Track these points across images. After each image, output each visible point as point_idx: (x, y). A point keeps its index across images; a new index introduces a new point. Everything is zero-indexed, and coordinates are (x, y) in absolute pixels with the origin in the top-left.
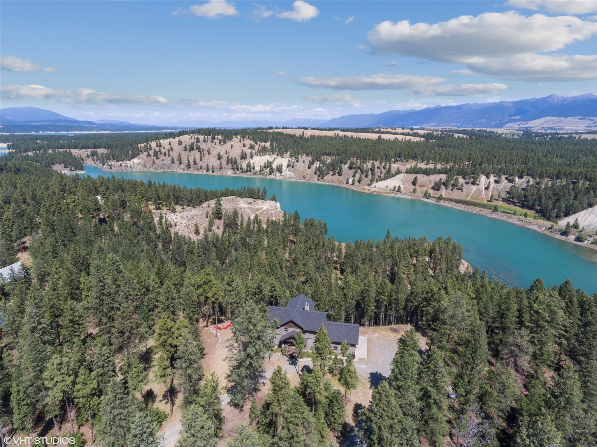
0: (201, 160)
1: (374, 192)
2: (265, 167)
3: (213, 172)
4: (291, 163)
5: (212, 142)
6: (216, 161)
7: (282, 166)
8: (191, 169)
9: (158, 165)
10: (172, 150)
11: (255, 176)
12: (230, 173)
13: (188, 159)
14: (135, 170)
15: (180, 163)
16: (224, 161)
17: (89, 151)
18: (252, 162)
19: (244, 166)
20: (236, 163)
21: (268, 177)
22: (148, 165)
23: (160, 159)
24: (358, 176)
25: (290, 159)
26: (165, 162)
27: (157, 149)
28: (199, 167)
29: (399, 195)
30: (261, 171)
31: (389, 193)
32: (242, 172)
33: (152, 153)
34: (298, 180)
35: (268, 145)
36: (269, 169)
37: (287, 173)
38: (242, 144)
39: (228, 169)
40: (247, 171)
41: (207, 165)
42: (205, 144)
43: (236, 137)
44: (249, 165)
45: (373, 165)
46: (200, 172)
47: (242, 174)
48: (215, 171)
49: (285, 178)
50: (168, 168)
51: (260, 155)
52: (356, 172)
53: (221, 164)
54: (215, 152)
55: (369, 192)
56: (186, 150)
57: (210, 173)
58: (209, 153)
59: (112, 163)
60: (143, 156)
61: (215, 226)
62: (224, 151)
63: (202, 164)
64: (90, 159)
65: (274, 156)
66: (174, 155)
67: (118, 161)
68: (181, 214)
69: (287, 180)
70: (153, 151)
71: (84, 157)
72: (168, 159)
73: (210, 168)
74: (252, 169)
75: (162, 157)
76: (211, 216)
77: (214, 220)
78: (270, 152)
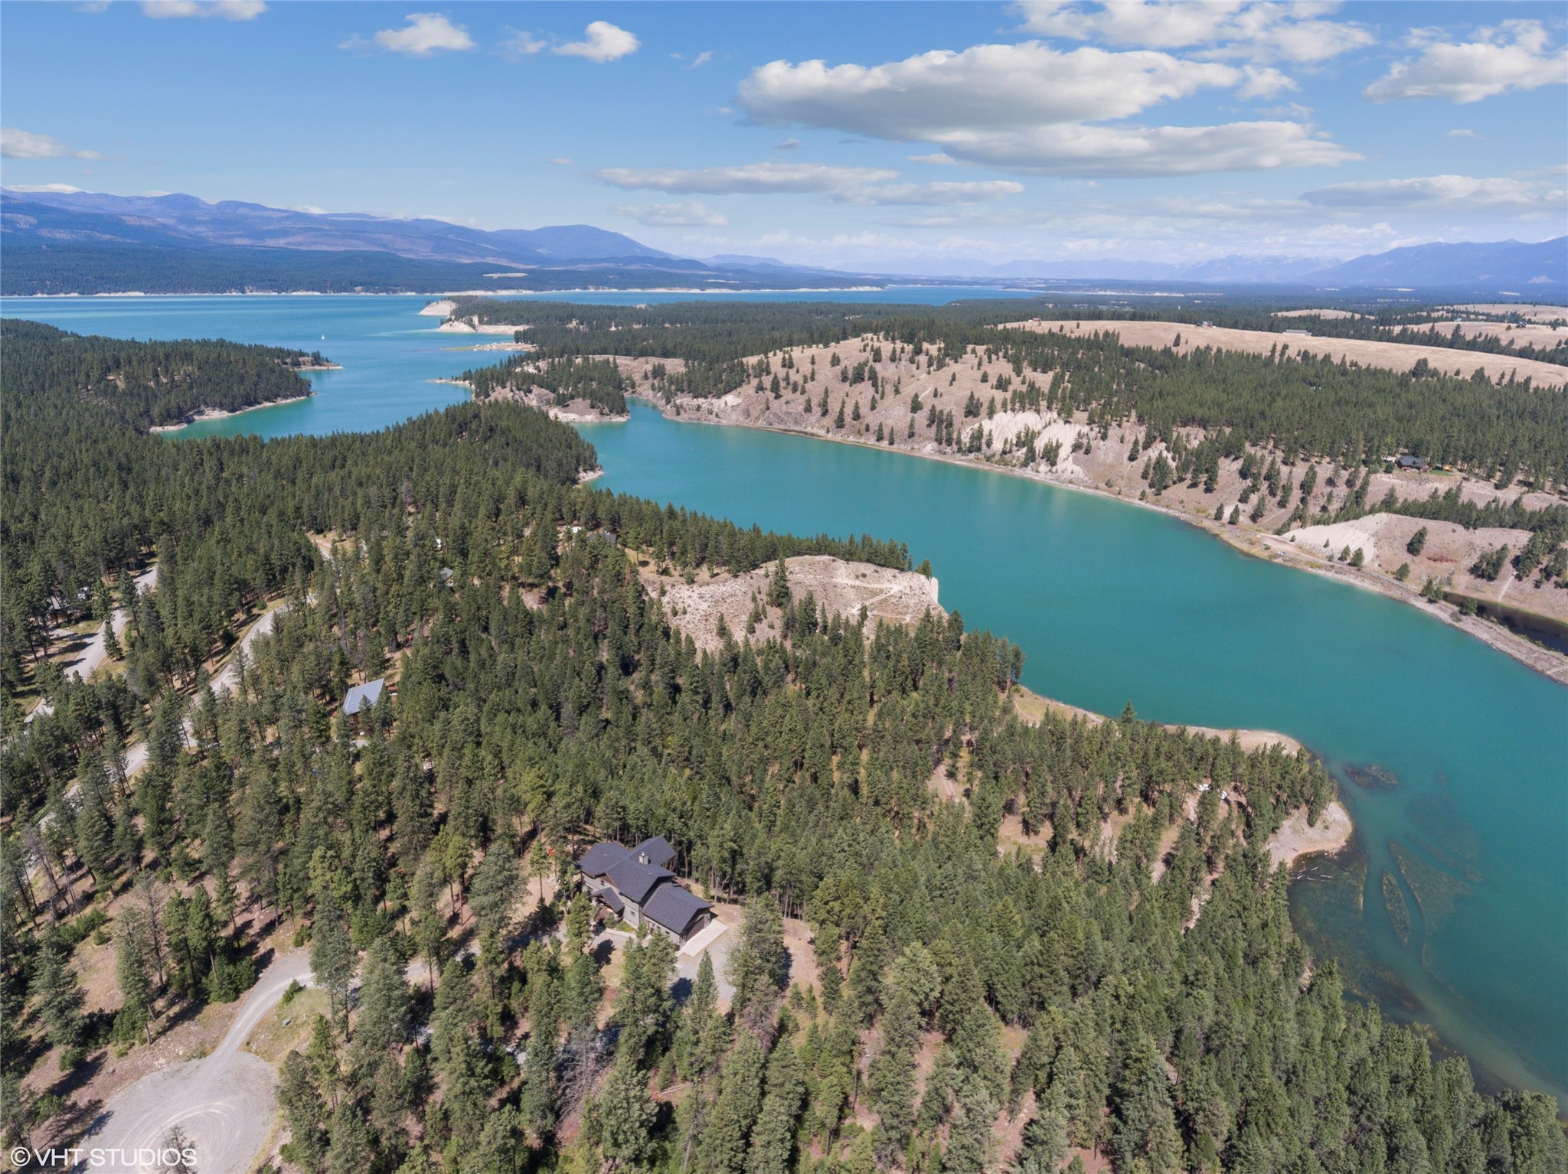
0: (873, 408)
1: (1276, 556)
2: (1017, 445)
3: (891, 443)
4: (1085, 441)
5: (912, 361)
6: (905, 415)
7: (1058, 446)
8: (844, 431)
9: (774, 414)
10: (813, 379)
11: (987, 467)
12: (928, 449)
13: (844, 403)
14: (724, 422)
15: (825, 413)
16: (922, 417)
17: (649, 364)
18: (987, 425)
19: (966, 438)
20: (950, 425)
21: (1018, 472)
22: (754, 413)
23: (783, 400)
24: (1254, 498)
25: (1086, 429)
26: (792, 408)
27: (782, 373)
28: (864, 427)
30: (1004, 452)
32: (960, 450)
33: (767, 381)
34: (1091, 491)
35: (1044, 380)
36: (1024, 450)
37: (1067, 463)
38: (979, 375)
39: (927, 438)
40: (970, 451)
41: (881, 425)
42: (893, 365)
43: (974, 351)
44: (978, 435)
45: (1311, 476)
46: (862, 440)
47: (958, 455)
48: (897, 440)
49: (1057, 479)
50: (796, 422)
51: (1013, 410)
52: (1254, 489)
53: (912, 426)
54: (908, 391)
55: (1265, 555)
57: (885, 444)
59: (684, 400)
60: (749, 389)
61: (765, 621)
62: (930, 390)
63: (871, 418)
64: (647, 384)
65: (1049, 415)
66: (815, 390)
67: (696, 397)
68: (703, 590)
69: (1064, 486)
70: (771, 377)
71: (637, 377)
72: (800, 401)
73: (886, 432)
74: (984, 447)
75: (787, 394)
76: (763, 597)
77: (768, 608)
78: (1044, 404)
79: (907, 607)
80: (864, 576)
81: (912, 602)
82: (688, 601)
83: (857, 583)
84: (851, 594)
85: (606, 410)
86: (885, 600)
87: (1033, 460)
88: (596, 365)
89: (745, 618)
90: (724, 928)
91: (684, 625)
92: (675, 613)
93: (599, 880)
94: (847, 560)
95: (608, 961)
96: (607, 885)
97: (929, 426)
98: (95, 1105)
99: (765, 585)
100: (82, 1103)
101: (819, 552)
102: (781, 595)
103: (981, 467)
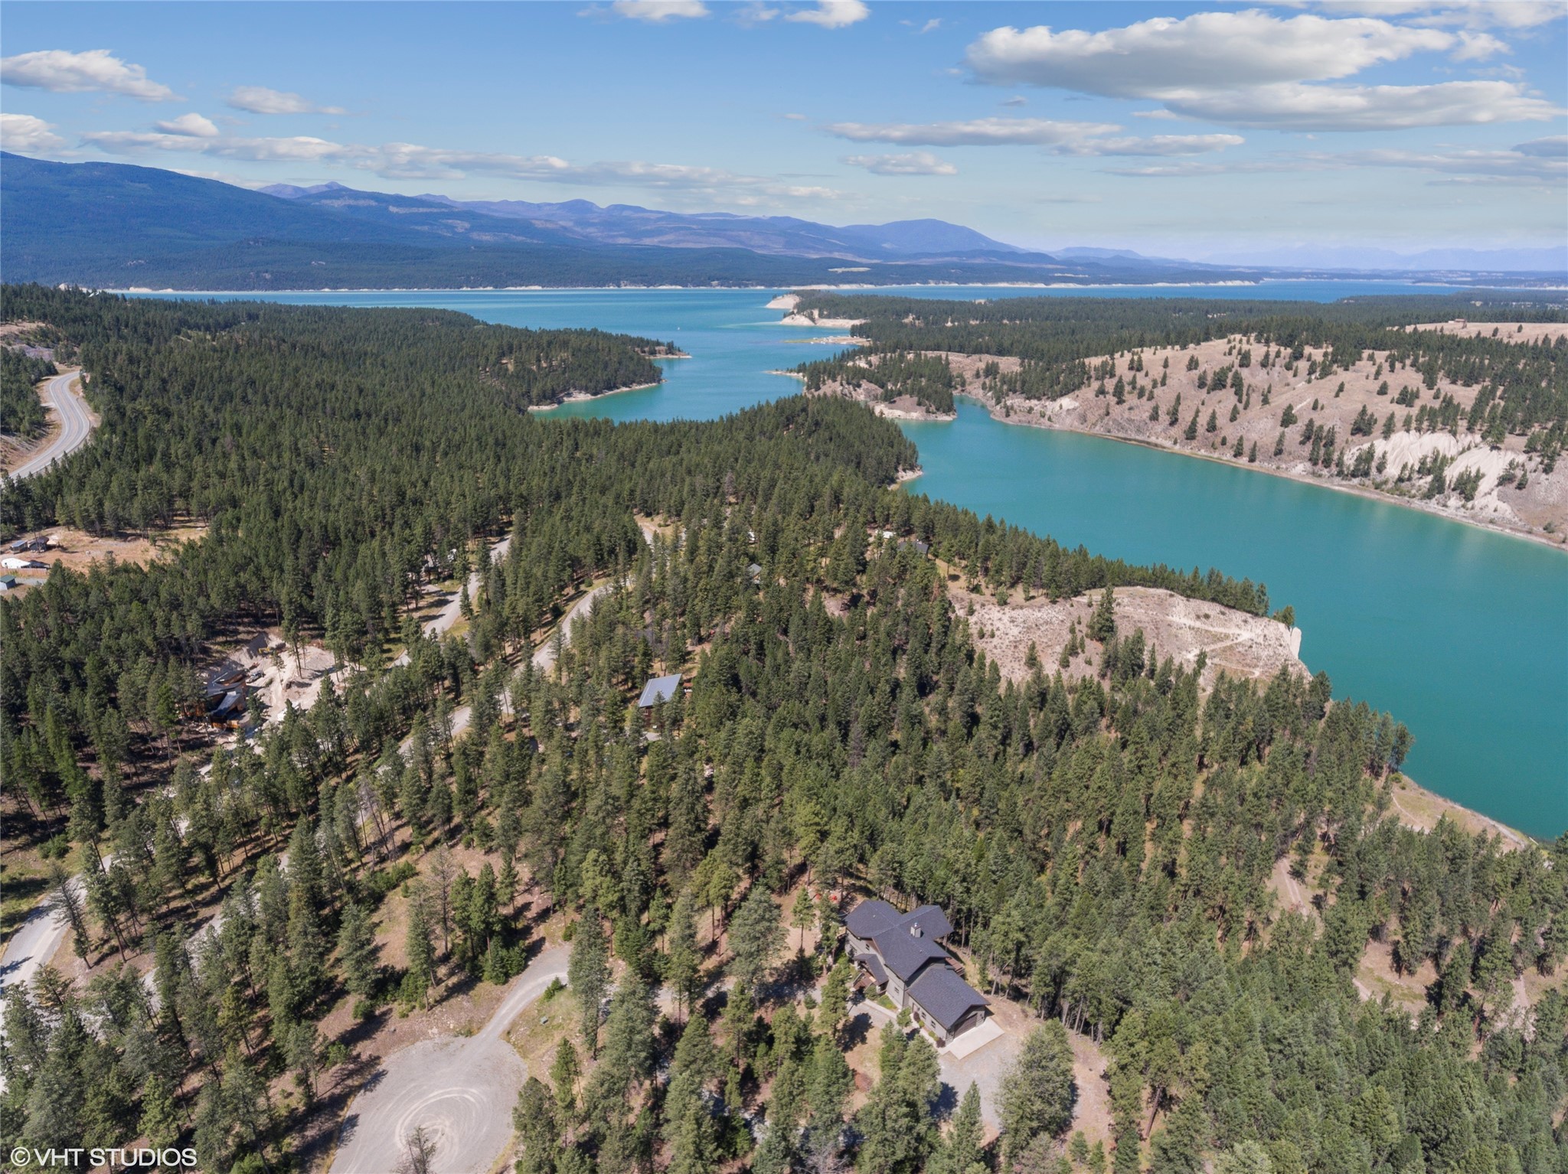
0: (1233, 419)
2: (1419, 472)
3: (1252, 460)
4: (1519, 473)
5: (1288, 367)
6: (1273, 428)
7: (1479, 476)
9: (1115, 420)
10: (1163, 384)
11: (1372, 495)
12: (1299, 470)
13: (1198, 412)
14: (1057, 426)
15: (1173, 423)
16: (1294, 433)
17: (985, 362)
18: (1380, 446)
19: (1350, 460)
20: (1331, 443)
21: (1417, 504)
22: (1092, 418)
23: (1126, 405)
25: (1522, 458)
26: (1135, 415)
27: (1128, 376)
28: (1219, 440)
30: (1400, 480)
32: (1340, 473)
33: (1110, 384)
34: (1520, 536)
35: (1466, 396)
36: (1430, 478)
37: (1489, 500)
38: (1376, 386)
39: (1299, 457)
40: (1354, 475)
41: (1241, 438)
42: (1265, 371)
43: (1371, 358)
44: (1366, 457)
46: (1216, 455)
47: (1338, 480)
48: (1259, 457)
49: (1473, 517)
50: (1139, 431)
51: (1418, 430)
53: (1280, 442)
54: (1279, 402)
57: (1243, 461)
58: (1265, 401)
59: (1016, 401)
60: (1088, 392)
61: (1081, 656)
62: (1309, 401)
63: (1230, 431)
64: (978, 383)
65: (1469, 438)
66: (1164, 397)
67: (1029, 398)
68: (1015, 613)
69: (1481, 526)
70: (1115, 381)
71: (968, 375)
72: (1145, 408)
73: (1247, 447)
74: (1374, 471)
75: (1131, 399)
76: (1083, 629)
77: (1087, 641)
78: (1463, 424)
79: (1258, 658)
80: (1207, 616)
81: (1264, 654)
82: (998, 624)
83: (1198, 624)
84: (1189, 636)
85: (933, 408)
86: (1231, 648)
87: (1441, 490)
88: (927, 361)
89: (1059, 649)
90: (999, 1031)
91: (991, 650)
92: (982, 636)
93: (864, 942)
94: (1188, 597)
95: (864, 1040)
96: (872, 951)
97: (1302, 443)
98: (375, 1060)
99: (1086, 615)
100: (364, 1057)
101: (1155, 585)
102: (1104, 629)
103: (1366, 494)
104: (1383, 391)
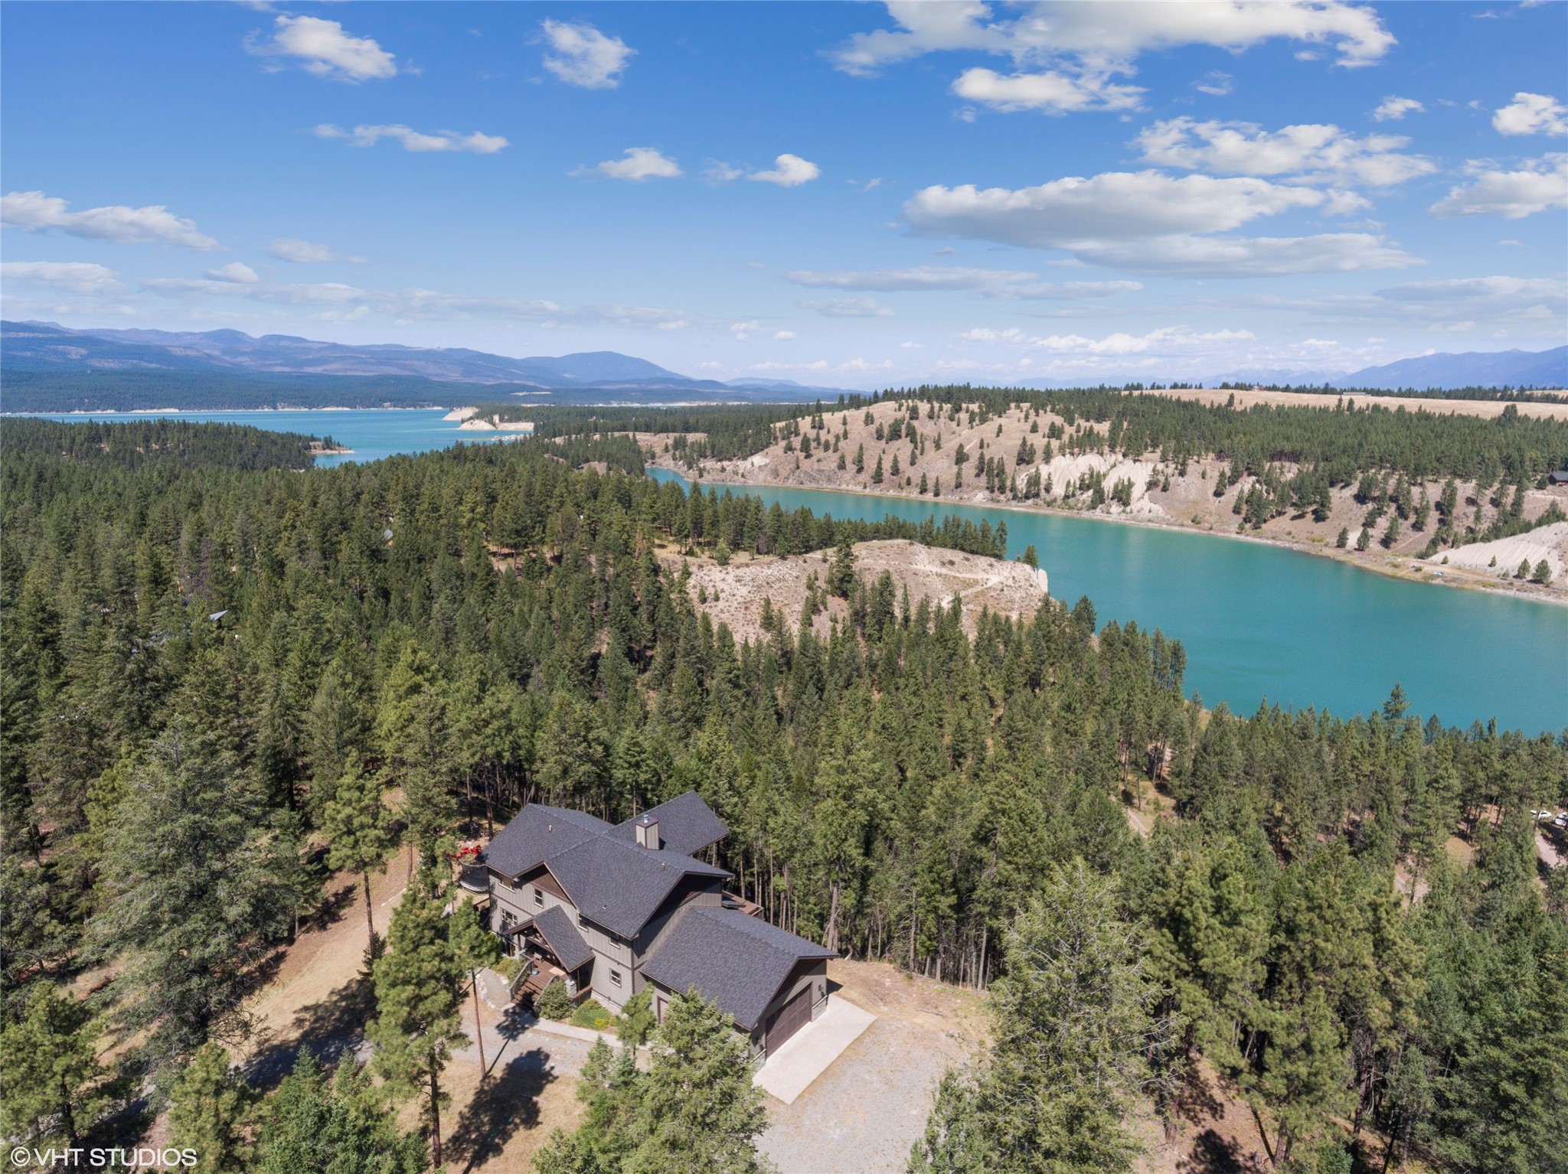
0: (913, 463)
1: (1433, 577)
2: (1081, 488)
3: (937, 495)
4: (1162, 479)
5: (952, 419)
6: (949, 467)
7: (1131, 485)
8: (882, 486)
9: (806, 472)
10: (845, 435)
11: (1048, 511)
12: (980, 498)
13: (880, 459)
14: (751, 482)
15: (860, 470)
16: (969, 468)
17: (670, 439)
18: (1044, 470)
19: (1021, 483)
20: (1001, 472)
21: (1086, 515)
22: (783, 473)
23: (814, 459)
24: (1383, 523)
25: (1160, 466)
26: (823, 466)
27: (812, 434)
28: (904, 481)
29: (1538, 595)
30: (1067, 497)
31: (1494, 586)
32: (1015, 497)
33: (796, 442)
34: (1175, 528)
35: (1103, 428)
37: (1142, 503)
38: (1028, 426)
39: (977, 488)
40: (1027, 497)
41: (924, 476)
42: (932, 422)
43: (1018, 407)
44: (1034, 481)
45: (1450, 494)
46: (904, 494)
47: (1014, 503)
48: (943, 491)
49: (1135, 519)
50: (829, 480)
51: (1072, 454)
52: (1380, 512)
53: (959, 475)
54: (950, 445)
55: (1418, 576)
56: (880, 437)
57: (929, 496)
58: (938, 446)
59: (709, 464)
60: (778, 449)
61: (824, 613)
62: (976, 442)
63: (914, 473)
64: (669, 456)
65: (1114, 457)
66: (849, 448)
67: (720, 460)
68: (740, 572)
69: (1143, 525)
70: (800, 438)
71: (658, 451)
72: (831, 460)
73: (930, 484)
74: (1043, 492)
75: (818, 453)
76: (821, 583)
77: (829, 597)
78: (1106, 449)
79: (1012, 601)
80: (952, 563)
81: (1017, 596)
82: (721, 585)
83: (944, 571)
84: (938, 584)
86: (982, 593)
87: (1102, 501)
88: (614, 440)
89: (798, 607)
91: (717, 614)
92: (704, 600)
96: (551, 901)
99: (824, 572)
101: (891, 537)
102: (844, 584)
103: (1042, 511)
104: (1034, 429)
